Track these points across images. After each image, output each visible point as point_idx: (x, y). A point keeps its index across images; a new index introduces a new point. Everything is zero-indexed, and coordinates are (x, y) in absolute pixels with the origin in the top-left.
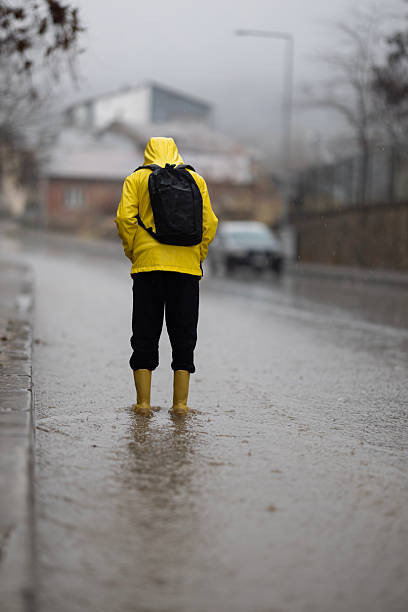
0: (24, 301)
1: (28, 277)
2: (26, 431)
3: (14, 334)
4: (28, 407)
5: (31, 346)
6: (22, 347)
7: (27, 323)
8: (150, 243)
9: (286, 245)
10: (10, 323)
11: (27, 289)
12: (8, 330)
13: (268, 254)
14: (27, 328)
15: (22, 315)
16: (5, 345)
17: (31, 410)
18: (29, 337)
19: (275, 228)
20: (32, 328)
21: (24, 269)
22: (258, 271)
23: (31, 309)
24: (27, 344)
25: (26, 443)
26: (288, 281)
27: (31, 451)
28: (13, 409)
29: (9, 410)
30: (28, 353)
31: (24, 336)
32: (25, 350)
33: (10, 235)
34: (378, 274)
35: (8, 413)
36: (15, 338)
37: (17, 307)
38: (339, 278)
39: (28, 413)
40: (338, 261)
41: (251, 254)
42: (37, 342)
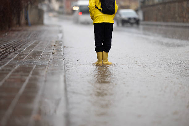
0: (60, 35)
1: (61, 29)
2: (63, 71)
3: (58, 44)
4: (63, 64)
5: (63, 48)
6: (60, 48)
7: (61, 41)
8: (100, 14)
9: (140, 16)
10: (56, 41)
11: (61, 32)
12: (56, 43)
13: (135, 19)
14: (61, 43)
15: (60, 39)
16: (55, 47)
17: (64, 65)
18: (62, 45)
19: (137, 11)
20: (63, 42)
21: (60, 26)
22: (132, 24)
23: (62, 38)
24: (62, 47)
25: (63, 74)
26: (141, 27)
27: (65, 76)
28: (59, 65)
29: (57, 65)
30: (62, 49)
31: (61, 45)
32: (61, 49)
33: (55, 16)
34: (169, 24)
35: (57, 66)
36: (58, 45)
37: (58, 37)
38: (157, 25)
39: (63, 66)
40: (157, 20)
41: (130, 19)
42: (65, 47)
